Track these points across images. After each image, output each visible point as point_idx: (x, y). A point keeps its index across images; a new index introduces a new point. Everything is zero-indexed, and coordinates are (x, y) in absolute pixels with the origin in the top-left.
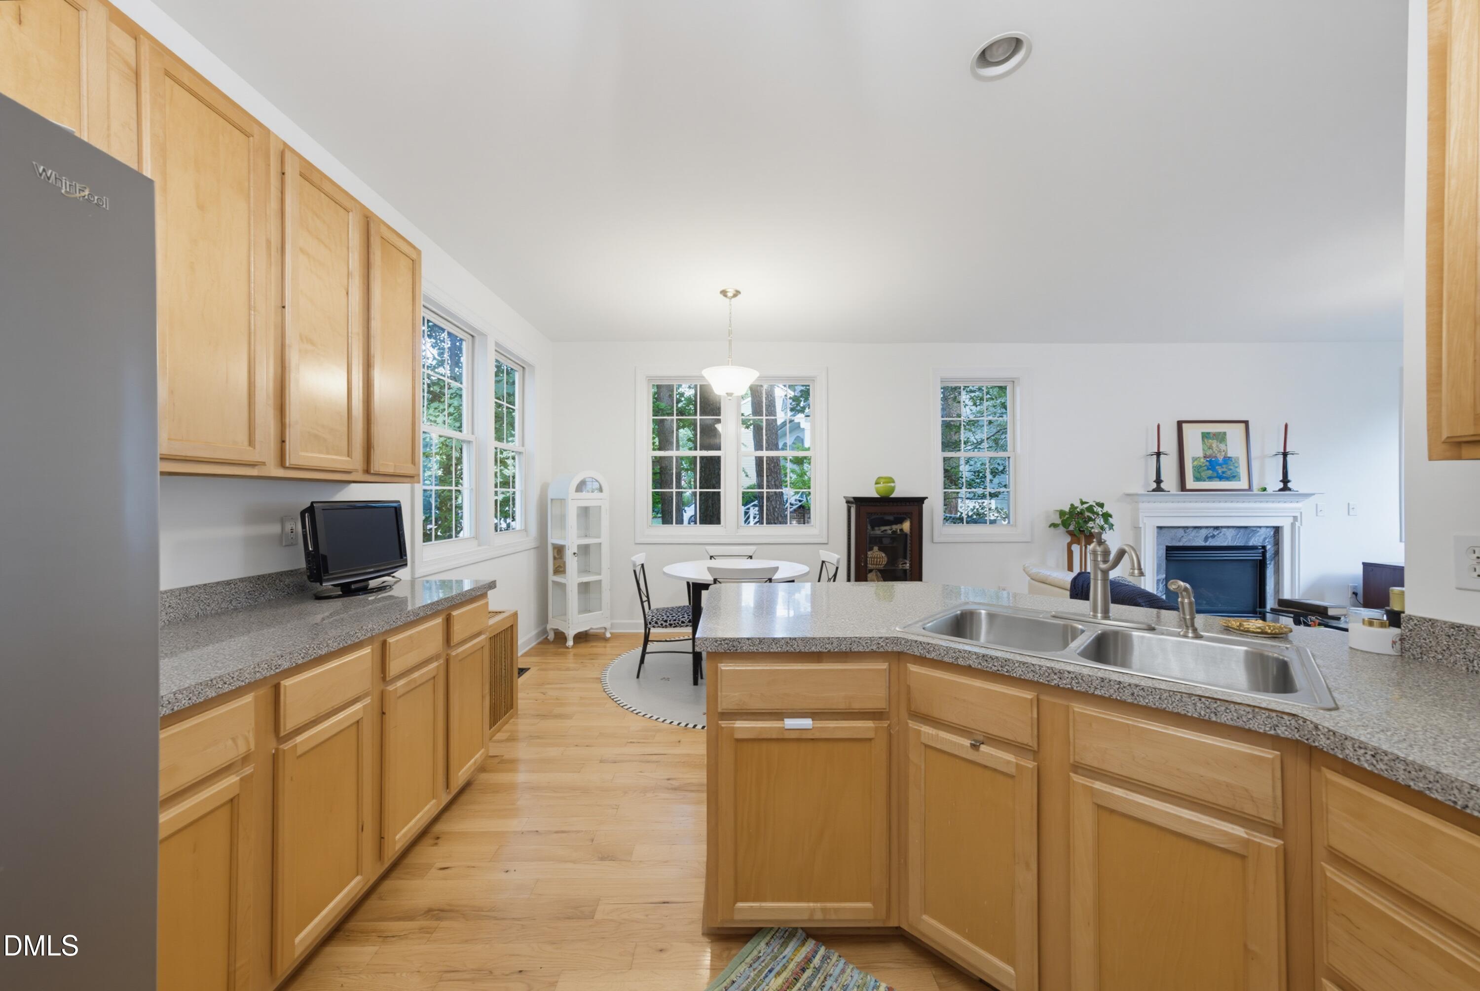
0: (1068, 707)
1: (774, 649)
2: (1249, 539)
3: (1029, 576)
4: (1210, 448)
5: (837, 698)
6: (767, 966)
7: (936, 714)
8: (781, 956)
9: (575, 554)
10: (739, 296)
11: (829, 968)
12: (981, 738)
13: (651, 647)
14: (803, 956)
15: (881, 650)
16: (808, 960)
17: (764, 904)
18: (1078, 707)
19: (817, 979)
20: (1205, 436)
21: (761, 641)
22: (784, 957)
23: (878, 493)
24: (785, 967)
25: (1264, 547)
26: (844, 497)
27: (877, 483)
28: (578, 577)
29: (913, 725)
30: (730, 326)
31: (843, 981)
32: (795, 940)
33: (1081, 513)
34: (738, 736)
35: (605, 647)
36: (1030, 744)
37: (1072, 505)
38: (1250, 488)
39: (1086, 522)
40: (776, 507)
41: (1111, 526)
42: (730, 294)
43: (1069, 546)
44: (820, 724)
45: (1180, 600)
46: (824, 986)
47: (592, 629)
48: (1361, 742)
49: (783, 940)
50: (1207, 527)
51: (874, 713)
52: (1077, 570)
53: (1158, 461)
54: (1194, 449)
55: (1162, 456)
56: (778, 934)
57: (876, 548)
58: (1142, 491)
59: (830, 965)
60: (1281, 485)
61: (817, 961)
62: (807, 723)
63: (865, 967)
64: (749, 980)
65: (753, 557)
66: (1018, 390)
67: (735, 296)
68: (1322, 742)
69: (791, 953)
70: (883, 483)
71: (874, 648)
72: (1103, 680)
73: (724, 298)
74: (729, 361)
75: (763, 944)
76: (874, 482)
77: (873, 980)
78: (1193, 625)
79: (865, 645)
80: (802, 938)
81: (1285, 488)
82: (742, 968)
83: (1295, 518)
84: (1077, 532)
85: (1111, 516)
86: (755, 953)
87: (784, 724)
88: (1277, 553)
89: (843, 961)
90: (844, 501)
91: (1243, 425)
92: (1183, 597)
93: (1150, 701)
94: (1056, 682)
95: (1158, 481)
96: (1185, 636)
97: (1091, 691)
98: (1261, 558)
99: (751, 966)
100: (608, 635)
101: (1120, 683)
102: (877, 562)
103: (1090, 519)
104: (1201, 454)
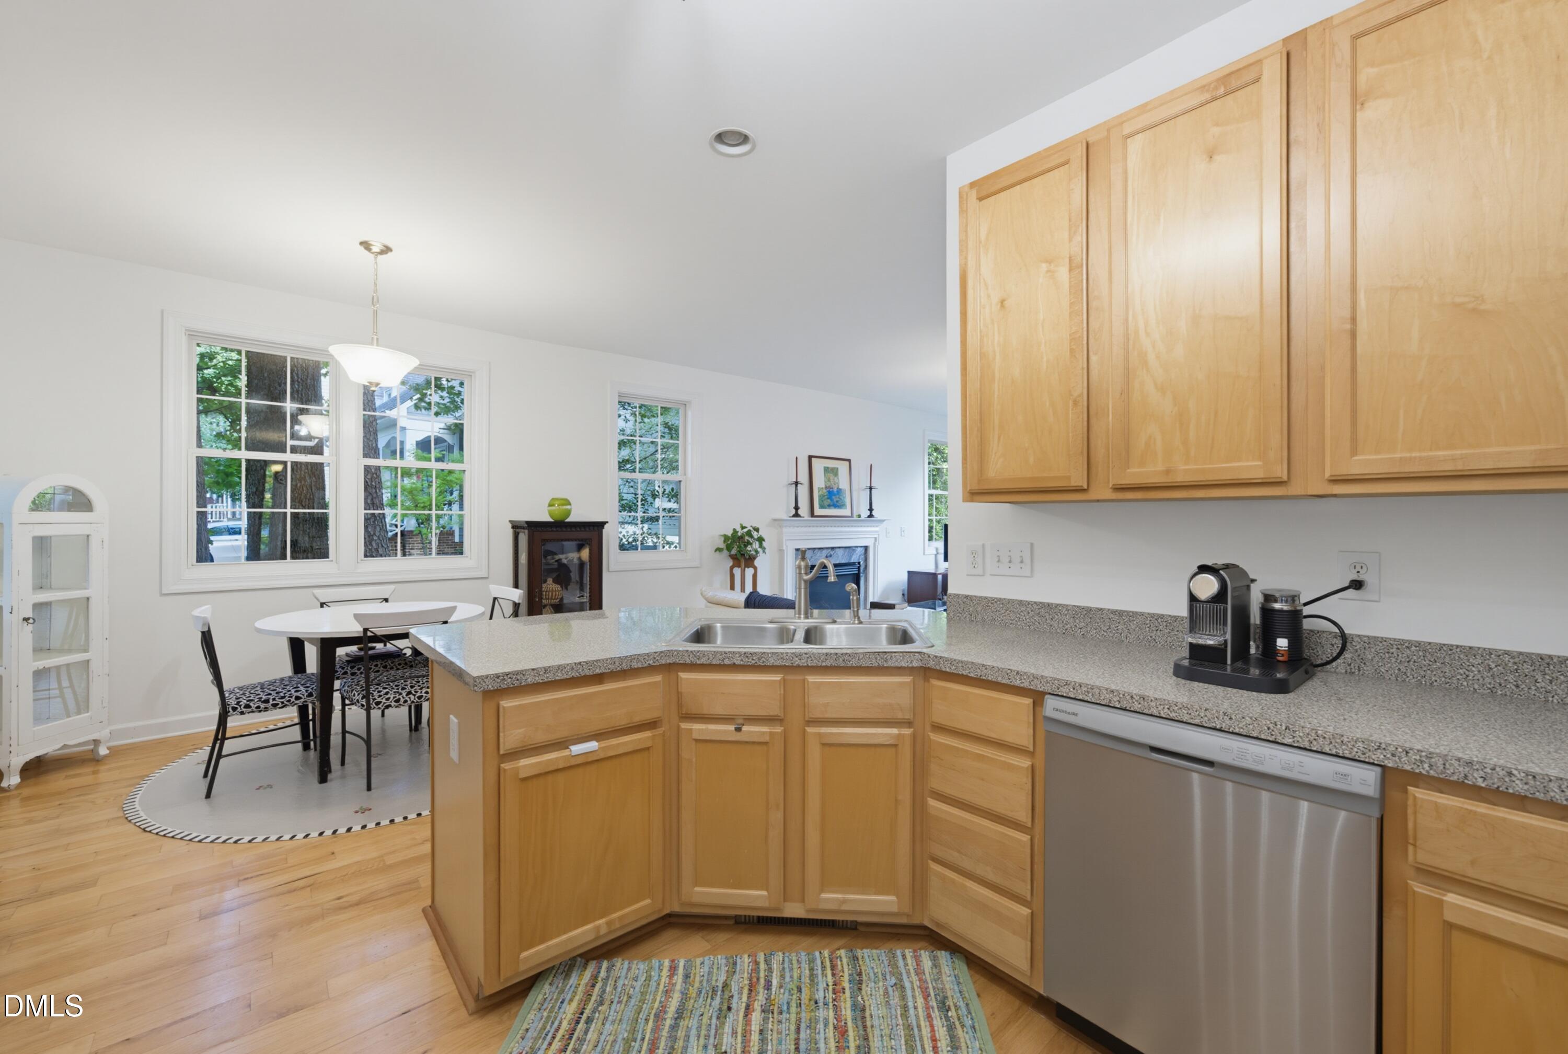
0: (804, 680)
1: (560, 676)
2: (851, 557)
3: (706, 599)
4: (829, 480)
5: (619, 715)
6: (557, 1000)
7: (706, 711)
8: (568, 987)
9: (26, 619)
10: (390, 254)
11: (615, 973)
12: (741, 721)
13: (229, 746)
14: (589, 976)
15: (657, 663)
16: (595, 978)
17: (550, 943)
18: (812, 679)
19: (609, 985)
20: (826, 470)
21: (546, 670)
22: (571, 987)
23: (552, 517)
24: (575, 993)
25: (859, 563)
26: (510, 521)
27: (550, 505)
28: (34, 661)
29: (684, 726)
30: (375, 291)
31: (632, 974)
32: (576, 968)
33: (742, 537)
34: (523, 775)
35: (95, 773)
36: (779, 715)
37: (734, 530)
38: (852, 516)
39: (746, 546)
40: (375, 534)
41: (764, 549)
42: (376, 249)
43: (732, 568)
44: (605, 743)
45: (851, 597)
46: (616, 987)
47: (65, 746)
48: (946, 658)
49: (564, 974)
50: (827, 548)
51: (650, 723)
52: (749, 589)
53: (796, 489)
54: (820, 482)
55: (799, 485)
56: (559, 971)
57: (550, 581)
58: (785, 517)
59: (617, 970)
60: (868, 513)
61: (603, 974)
62: (592, 745)
63: (647, 958)
64: (544, 1019)
65: (389, 600)
66: (689, 414)
67: (382, 252)
68: (931, 664)
69: (576, 981)
70: (559, 505)
71: (651, 662)
72: (827, 654)
73: (366, 252)
74: (373, 339)
75: (547, 986)
76: (547, 505)
77: (657, 961)
78: (858, 615)
79: (643, 661)
80: (582, 964)
81: (871, 516)
82: (531, 1016)
83: (876, 538)
84: (739, 556)
85: (764, 540)
86: (540, 997)
87: (571, 751)
88: (866, 567)
89: (626, 963)
90: (510, 525)
91: (847, 463)
92: (853, 596)
93: (854, 663)
94: (797, 663)
95: (797, 508)
96: (854, 623)
97: (819, 664)
98: (857, 572)
99: (540, 1009)
100: (103, 751)
101: (836, 654)
102: (555, 595)
103: (749, 543)
104: (824, 486)
